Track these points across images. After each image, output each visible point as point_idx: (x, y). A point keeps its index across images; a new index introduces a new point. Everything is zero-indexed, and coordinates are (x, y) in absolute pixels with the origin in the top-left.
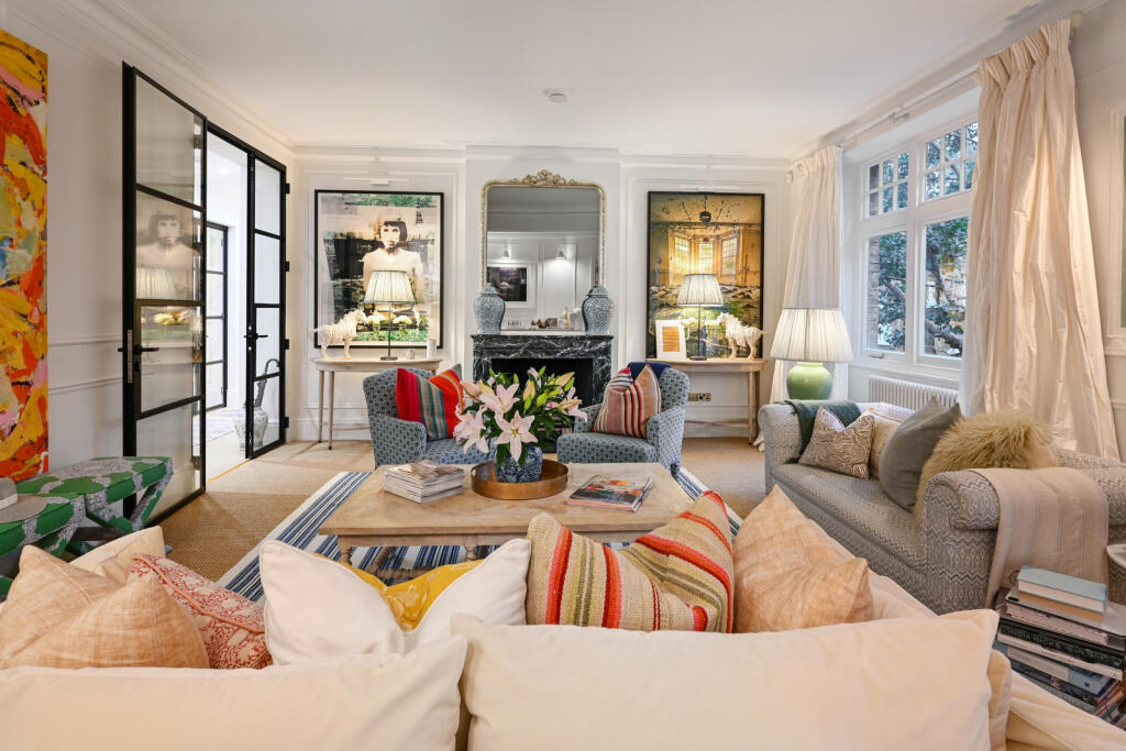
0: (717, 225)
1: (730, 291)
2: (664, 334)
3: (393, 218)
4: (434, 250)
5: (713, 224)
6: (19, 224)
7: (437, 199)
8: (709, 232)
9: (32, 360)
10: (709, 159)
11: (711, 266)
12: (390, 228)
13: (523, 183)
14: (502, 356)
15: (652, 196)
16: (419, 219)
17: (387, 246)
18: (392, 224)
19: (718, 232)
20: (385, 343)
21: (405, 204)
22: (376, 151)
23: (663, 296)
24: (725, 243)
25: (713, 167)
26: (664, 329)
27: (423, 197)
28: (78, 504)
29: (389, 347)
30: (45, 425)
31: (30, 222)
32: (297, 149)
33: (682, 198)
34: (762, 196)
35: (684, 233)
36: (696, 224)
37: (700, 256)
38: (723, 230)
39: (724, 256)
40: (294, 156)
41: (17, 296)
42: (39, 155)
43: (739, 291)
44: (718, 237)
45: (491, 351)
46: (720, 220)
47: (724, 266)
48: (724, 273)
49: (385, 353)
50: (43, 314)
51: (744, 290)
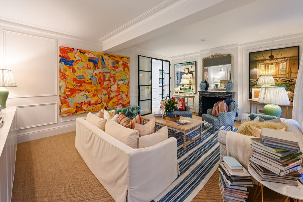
0: (277, 59)
1: (283, 80)
2: (255, 93)
3: (187, 68)
4: (194, 73)
5: (275, 59)
6: (126, 77)
7: (195, 63)
8: (273, 61)
9: (128, 93)
10: (274, 39)
11: (274, 72)
12: (187, 70)
13: (211, 57)
14: (205, 96)
15: (250, 54)
16: (192, 67)
17: (186, 73)
18: (187, 69)
19: (277, 61)
20: (184, 92)
21: (189, 65)
22: (184, 55)
23: (255, 82)
24: (280, 64)
25: (275, 41)
26: (255, 91)
27: (192, 63)
28: (128, 110)
29: (185, 93)
30: (129, 101)
31: (128, 77)
32: (172, 57)
33: (262, 53)
34: (299, 46)
35: (263, 63)
36: (267, 60)
37: (269, 69)
38: (279, 60)
39: (280, 68)
40: (172, 59)
41: (126, 86)
42: (129, 69)
43: (287, 79)
44: (277, 63)
45: (202, 95)
46: (278, 57)
47: (280, 72)
48: (280, 74)
49: (184, 94)
50: (129, 88)
51: (290, 79)
